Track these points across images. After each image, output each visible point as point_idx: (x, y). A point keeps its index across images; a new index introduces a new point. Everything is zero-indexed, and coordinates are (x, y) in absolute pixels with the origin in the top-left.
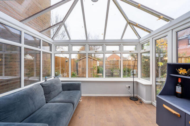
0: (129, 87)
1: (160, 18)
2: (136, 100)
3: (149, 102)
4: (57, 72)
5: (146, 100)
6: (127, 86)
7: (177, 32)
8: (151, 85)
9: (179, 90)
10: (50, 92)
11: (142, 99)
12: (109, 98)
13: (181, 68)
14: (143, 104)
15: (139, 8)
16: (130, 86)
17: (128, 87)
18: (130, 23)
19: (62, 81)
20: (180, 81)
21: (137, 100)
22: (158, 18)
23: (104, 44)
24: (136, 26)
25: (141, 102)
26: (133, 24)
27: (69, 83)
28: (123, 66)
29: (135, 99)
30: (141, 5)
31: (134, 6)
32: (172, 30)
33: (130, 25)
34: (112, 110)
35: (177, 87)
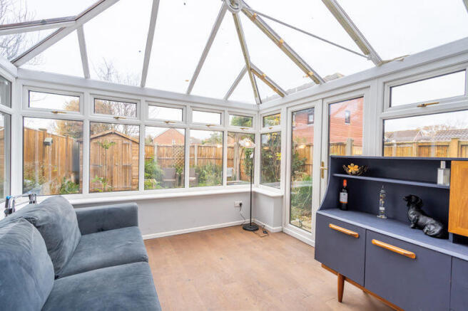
0: (241, 204)
1: (309, 75)
2: (255, 230)
3: (278, 228)
4: (29, 177)
5: (274, 227)
6: (238, 203)
7: (329, 105)
8: (282, 197)
9: (344, 198)
10: (62, 241)
11: (266, 225)
12: (203, 236)
13: (352, 164)
14: (270, 236)
15: (280, 47)
16: (241, 202)
17: (238, 205)
18: (251, 69)
19: (75, 206)
20: (345, 184)
21: (257, 229)
22: (305, 75)
23: (189, 105)
24: (262, 77)
25: (266, 232)
26: (255, 72)
27: (99, 210)
28: (228, 159)
29: (252, 228)
30: (285, 43)
31: (273, 40)
32: (323, 99)
33: (250, 75)
34: (221, 259)
35: (342, 194)
